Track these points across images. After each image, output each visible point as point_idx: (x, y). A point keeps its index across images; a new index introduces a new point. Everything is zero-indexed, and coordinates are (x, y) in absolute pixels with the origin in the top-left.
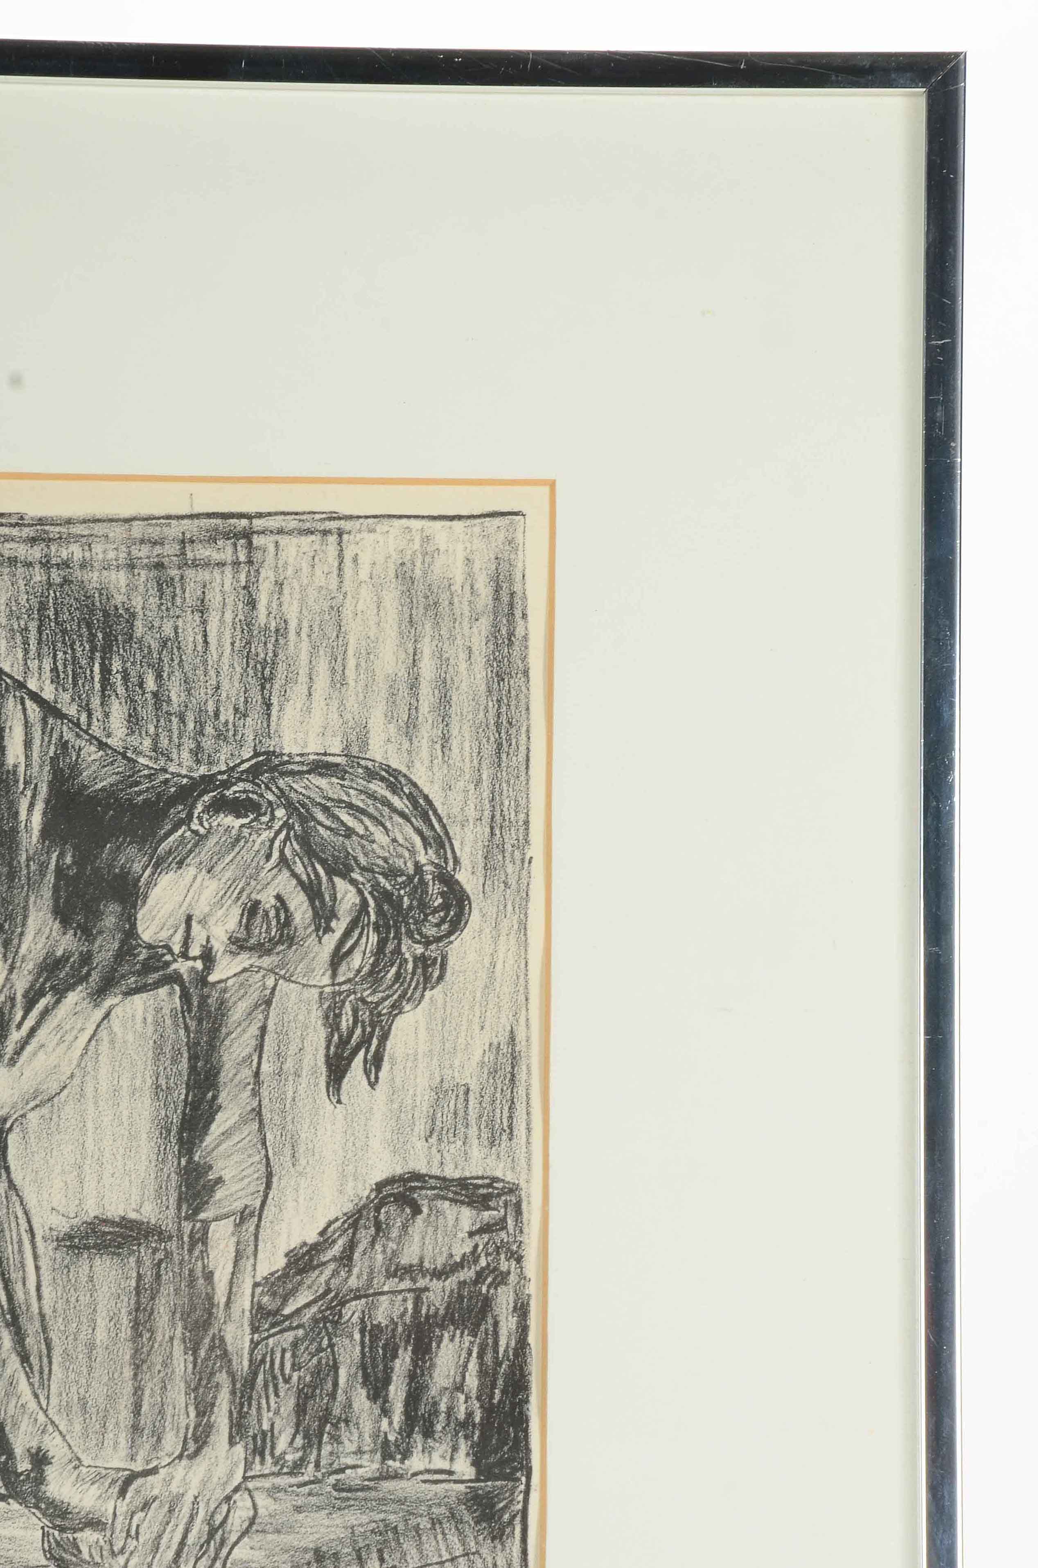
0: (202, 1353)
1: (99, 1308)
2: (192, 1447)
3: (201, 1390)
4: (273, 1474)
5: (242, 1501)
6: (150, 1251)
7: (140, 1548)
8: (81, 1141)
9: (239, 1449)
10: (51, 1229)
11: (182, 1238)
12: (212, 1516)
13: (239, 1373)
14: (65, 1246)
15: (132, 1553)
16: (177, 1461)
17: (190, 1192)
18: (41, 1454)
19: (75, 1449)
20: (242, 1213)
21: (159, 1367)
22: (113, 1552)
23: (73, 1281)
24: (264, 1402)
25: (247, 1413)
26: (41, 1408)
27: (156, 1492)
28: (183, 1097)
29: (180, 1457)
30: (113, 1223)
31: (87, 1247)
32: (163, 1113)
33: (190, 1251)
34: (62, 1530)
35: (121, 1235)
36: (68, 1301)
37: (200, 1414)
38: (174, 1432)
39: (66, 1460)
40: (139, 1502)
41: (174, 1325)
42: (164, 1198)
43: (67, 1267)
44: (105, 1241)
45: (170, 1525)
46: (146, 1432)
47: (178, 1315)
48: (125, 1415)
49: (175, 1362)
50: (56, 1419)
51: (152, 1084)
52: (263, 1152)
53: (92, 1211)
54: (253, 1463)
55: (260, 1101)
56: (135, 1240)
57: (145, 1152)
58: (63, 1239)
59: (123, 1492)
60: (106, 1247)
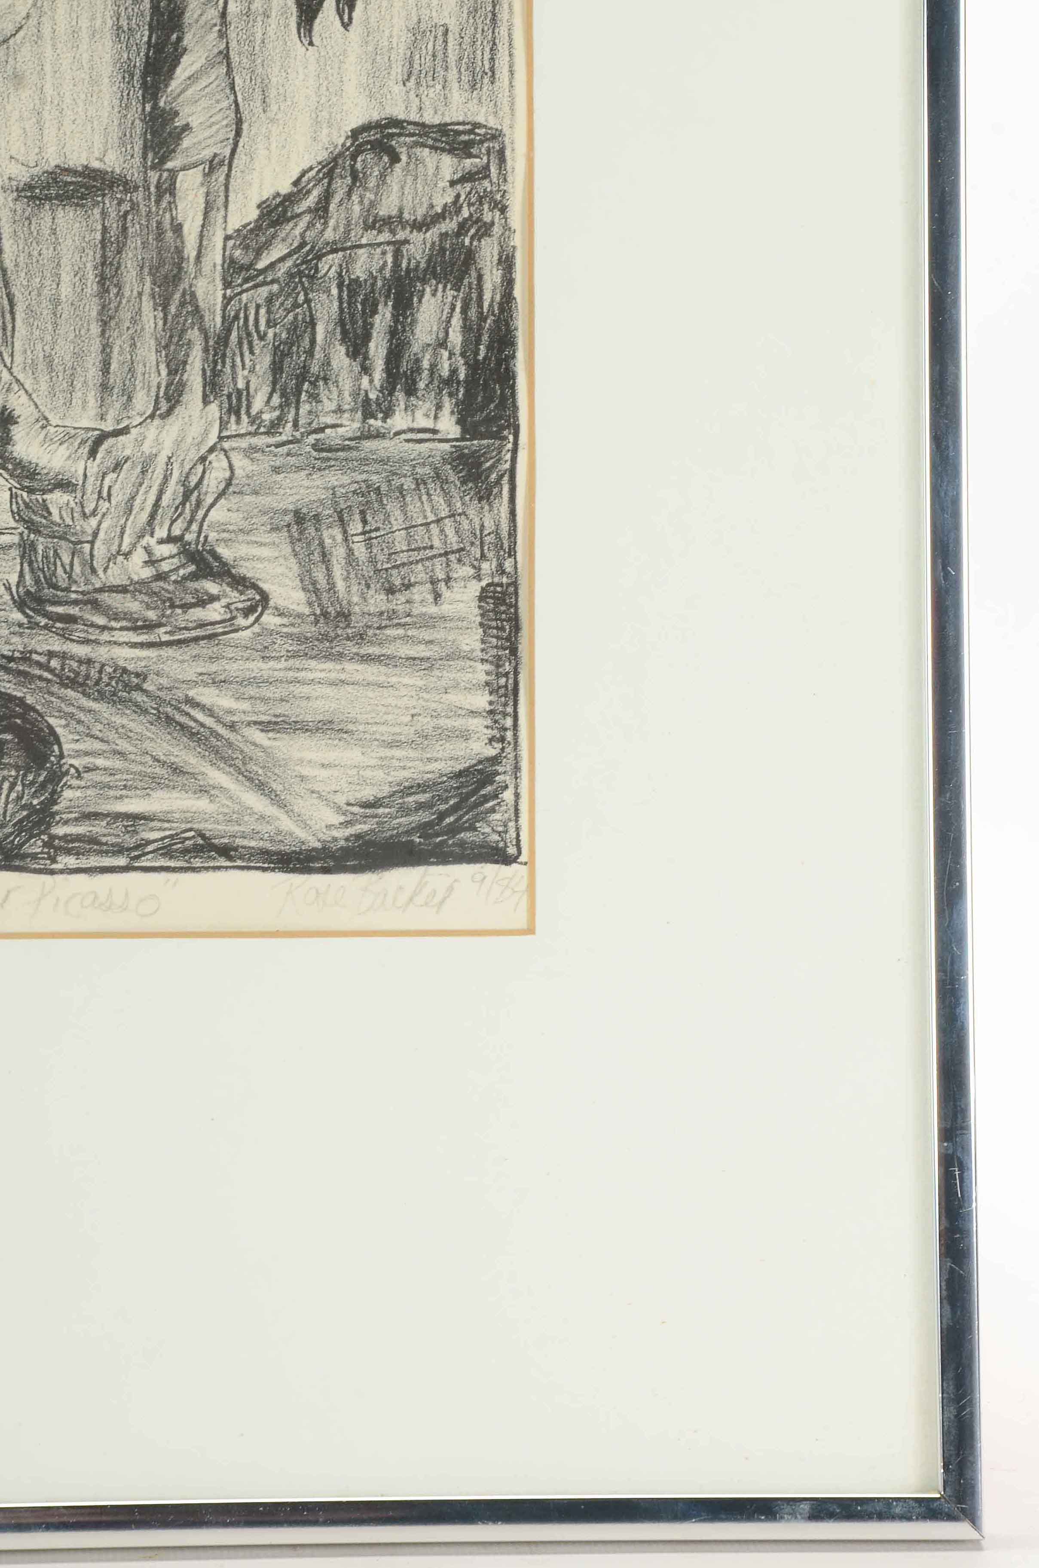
0: (173, 309)
1: (64, 261)
2: (164, 406)
3: (172, 348)
4: (250, 433)
5: (218, 462)
6: (115, 202)
7: (113, 510)
8: (39, 86)
9: (214, 408)
10: (10, 179)
11: (149, 189)
12: (187, 477)
13: (212, 330)
14: (26, 197)
15: (104, 515)
16: (149, 421)
17: (156, 140)
18: (7, 413)
19: (42, 408)
20: (211, 162)
21: (127, 324)
22: (84, 514)
23: (35, 234)
24: (238, 360)
25: (221, 371)
26: (5, 366)
27: (128, 452)
28: (145, 39)
29: (152, 416)
30: (75, 172)
31: (48, 198)
32: (125, 56)
33: (158, 202)
34: (31, 491)
35: (83, 185)
36: (30, 255)
37: (172, 372)
38: (145, 390)
39: (33, 420)
40: (110, 463)
41: (142, 280)
42: (129, 147)
43: (28, 218)
44: (67, 191)
45: (144, 486)
46: (116, 390)
47: (146, 270)
48: (93, 373)
49: (144, 318)
50: (21, 377)
51: (113, 25)
52: (232, 97)
53: (53, 160)
54: (228, 422)
55: (228, 43)
56: (99, 190)
57: (108, 96)
58: (23, 190)
59: (93, 453)
60: (69, 198)
